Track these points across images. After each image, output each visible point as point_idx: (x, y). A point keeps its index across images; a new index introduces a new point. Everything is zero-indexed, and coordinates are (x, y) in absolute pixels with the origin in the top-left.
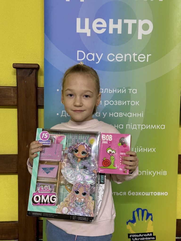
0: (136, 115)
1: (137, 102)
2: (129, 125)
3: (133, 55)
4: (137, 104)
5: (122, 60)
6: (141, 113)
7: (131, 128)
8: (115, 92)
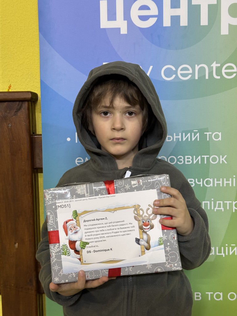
0: (221, 182)
1: (222, 158)
2: (209, 202)
3: (212, 66)
4: (222, 160)
5: (190, 76)
6: (230, 179)
7: (213, 209)
8: (179, 138)
